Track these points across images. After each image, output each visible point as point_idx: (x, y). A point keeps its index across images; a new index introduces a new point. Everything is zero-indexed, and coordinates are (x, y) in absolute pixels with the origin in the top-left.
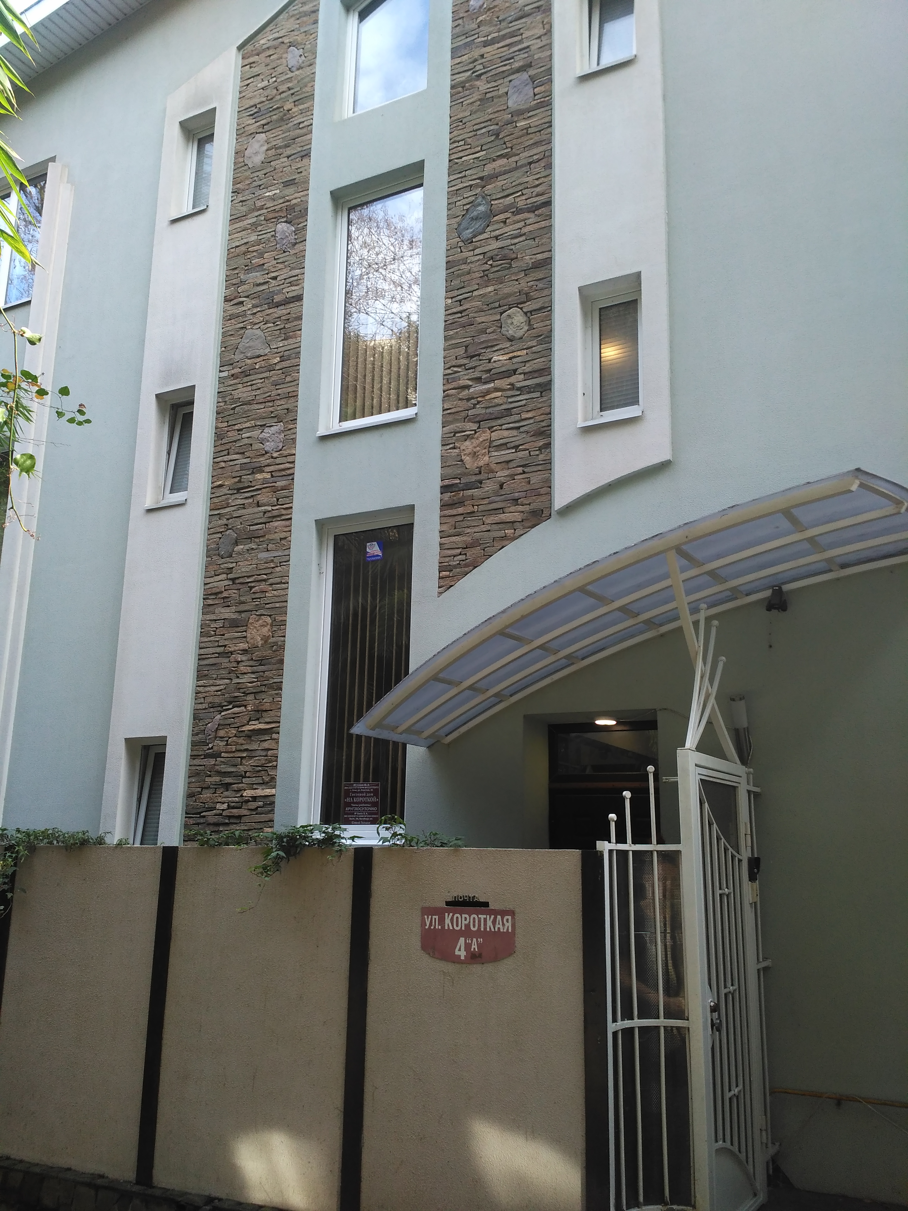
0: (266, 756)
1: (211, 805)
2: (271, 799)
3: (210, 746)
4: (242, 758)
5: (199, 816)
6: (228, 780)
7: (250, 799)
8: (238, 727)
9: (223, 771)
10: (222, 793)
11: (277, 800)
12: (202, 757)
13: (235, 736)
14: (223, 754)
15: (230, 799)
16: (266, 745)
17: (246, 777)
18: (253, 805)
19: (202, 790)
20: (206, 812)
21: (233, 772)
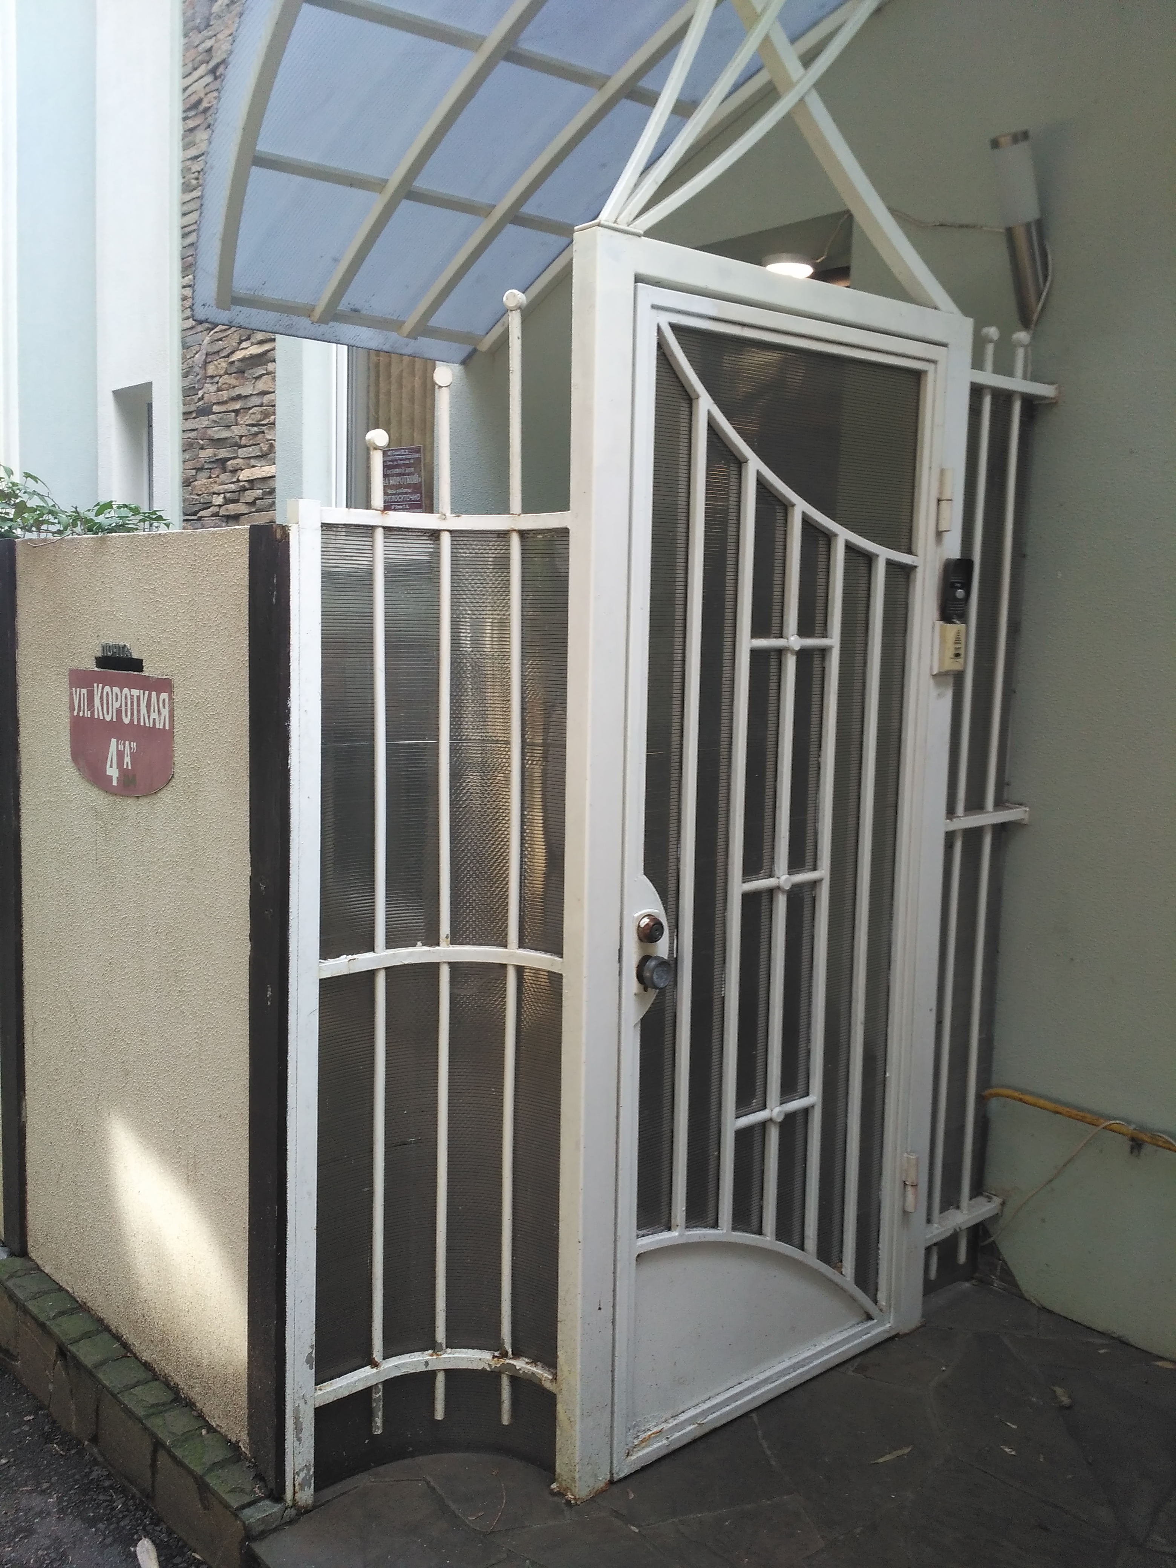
0: (261, 405)
1: (207, 498)
2: (271, 482)
3: (200, 393)
4: (237, 412)
5: (195, 518)
6: (223, 453)
7: (246, 484)
8: (227, 356)
9: (216, 437)
10: (218, 477)
11: (279, 484)
12: (194, 415)
13: (226, 373)
14: (214, 407)
15: (226, 487)
16: (261, 385)
17: (241, 447)
18: (250, 496)
19: (196, 473)
20: (202, 510)
21: (227, 438)
